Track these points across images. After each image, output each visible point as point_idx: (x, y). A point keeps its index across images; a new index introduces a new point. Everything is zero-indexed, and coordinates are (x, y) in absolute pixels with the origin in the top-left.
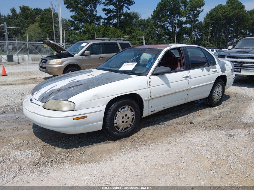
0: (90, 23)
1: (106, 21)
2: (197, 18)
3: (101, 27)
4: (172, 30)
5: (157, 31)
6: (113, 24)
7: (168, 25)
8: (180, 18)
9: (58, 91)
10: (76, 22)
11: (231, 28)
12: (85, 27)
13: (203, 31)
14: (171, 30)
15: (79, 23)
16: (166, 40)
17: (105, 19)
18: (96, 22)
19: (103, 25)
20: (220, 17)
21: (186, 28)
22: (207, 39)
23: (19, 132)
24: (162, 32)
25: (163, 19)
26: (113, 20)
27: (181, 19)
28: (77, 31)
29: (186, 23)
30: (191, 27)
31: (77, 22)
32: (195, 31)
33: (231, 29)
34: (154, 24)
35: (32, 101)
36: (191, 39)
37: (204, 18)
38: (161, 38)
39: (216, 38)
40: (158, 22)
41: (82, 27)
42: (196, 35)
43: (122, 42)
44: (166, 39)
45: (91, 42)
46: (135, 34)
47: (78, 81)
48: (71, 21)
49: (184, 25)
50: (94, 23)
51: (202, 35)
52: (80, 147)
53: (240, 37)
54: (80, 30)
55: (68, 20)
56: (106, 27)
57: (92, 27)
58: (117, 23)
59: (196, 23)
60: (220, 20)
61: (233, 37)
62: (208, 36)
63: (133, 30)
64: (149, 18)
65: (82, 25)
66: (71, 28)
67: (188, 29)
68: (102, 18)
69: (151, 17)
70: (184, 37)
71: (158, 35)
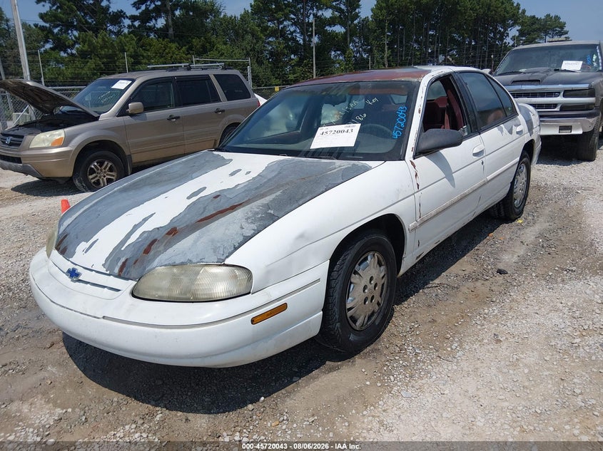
0: (96, 31)
1: (137, 23)
2: (357, 11)
3: (127, 39)
4: (304, 40)
5: (268, 43)
6: (157, 31)
7: (292, 29)
8: (318, 10)
9: (169, 233)
10: (56, 31)
11: (430, 30)
12: (84, 42)
13: (373, 40)
14: (301, 42)
15: (66, 32)
16: (293, 67)
17: (133, 18)
18: (111, 28)
19: (129, 33)
20: (406, 7)
21: (334, 36)
22: (382, 58)
23: (32, 380)
24: (282, 46)
25: (280, 14)
26: (156, 20)
27: (320, 13)
28: (62, 54)
29: (332, 22)
30: (346, 33)
31: (59, 28)
32: (354, 41)
33: (430, 33)
34: (259, 26)
35: (80, 278)
36: (348, 60)
37: (372, 10)
38: (281, 61)
39: (402, 56)
40: (269, 21)
41: (75, 43)
42: (358, 51)
43: (220, 72)
44: (293, 63)
45: (141, 78)
46: (216, 53)
47: (216, 196)
48: (43, 29)
49: (327, 28)
50: (106, 29)
51: (370, 51)
52: (262, 398)
53: (451, 50)
54: (69, 51)
55: (32, 26)
56: (140, 40)
57: (103, 40)
58: (166, 26)
59: (356, 22)
60: (408, 13)
61: (437, 51)
62: (383, 51)
63: (210, 43)
64: (246, 12)
65: (75, 37)
66: (44, 46)
67: (340, 37)
68: (127, 17)
69: (250, 11)
70: (332, 57)
71: (271, 54)
